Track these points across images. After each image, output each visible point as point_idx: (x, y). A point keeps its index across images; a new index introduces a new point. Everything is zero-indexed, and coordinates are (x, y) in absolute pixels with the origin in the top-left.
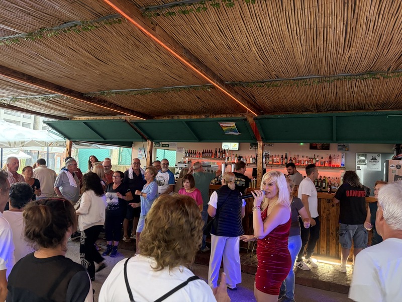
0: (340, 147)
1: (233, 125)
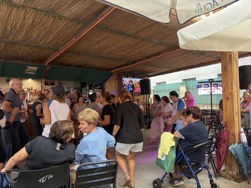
1: (36, 68)
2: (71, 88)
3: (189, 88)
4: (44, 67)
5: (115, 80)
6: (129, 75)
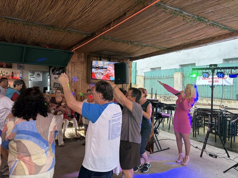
2: (35, 72)
3: (185, 75)
5: (82, 63)
6: (102, 58)
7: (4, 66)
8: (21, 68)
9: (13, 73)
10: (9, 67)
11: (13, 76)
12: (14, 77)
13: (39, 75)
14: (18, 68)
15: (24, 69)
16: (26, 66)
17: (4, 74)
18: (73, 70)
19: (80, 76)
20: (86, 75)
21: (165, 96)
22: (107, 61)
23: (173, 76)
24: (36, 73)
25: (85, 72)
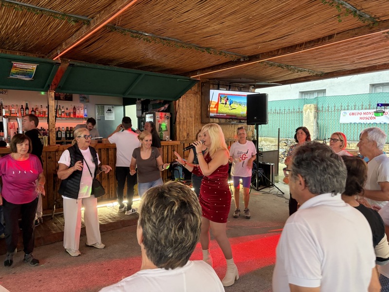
0: (81, 99)
1: (33, 67)
2: (105, 106)
3: (321, 109)
4: (52, 64)
5: (196, 93)
6: (221, 85)
7: (62, 97)
8: (85, 100)
9: (74, 108)
10: (69, 98)
11: (75, 113)
12: (77, 115)
13: (110, 110)
14: (81, 101)
15: (88, 102)
16: (91, 97)
17: (63, 110)
18: (185, 106)
19: (193, 113)
20: (200, 112)
21: (287, 139)
22: (225, 89)
23: (300, 110)
24: (106, 108)
25: (199, 107)
